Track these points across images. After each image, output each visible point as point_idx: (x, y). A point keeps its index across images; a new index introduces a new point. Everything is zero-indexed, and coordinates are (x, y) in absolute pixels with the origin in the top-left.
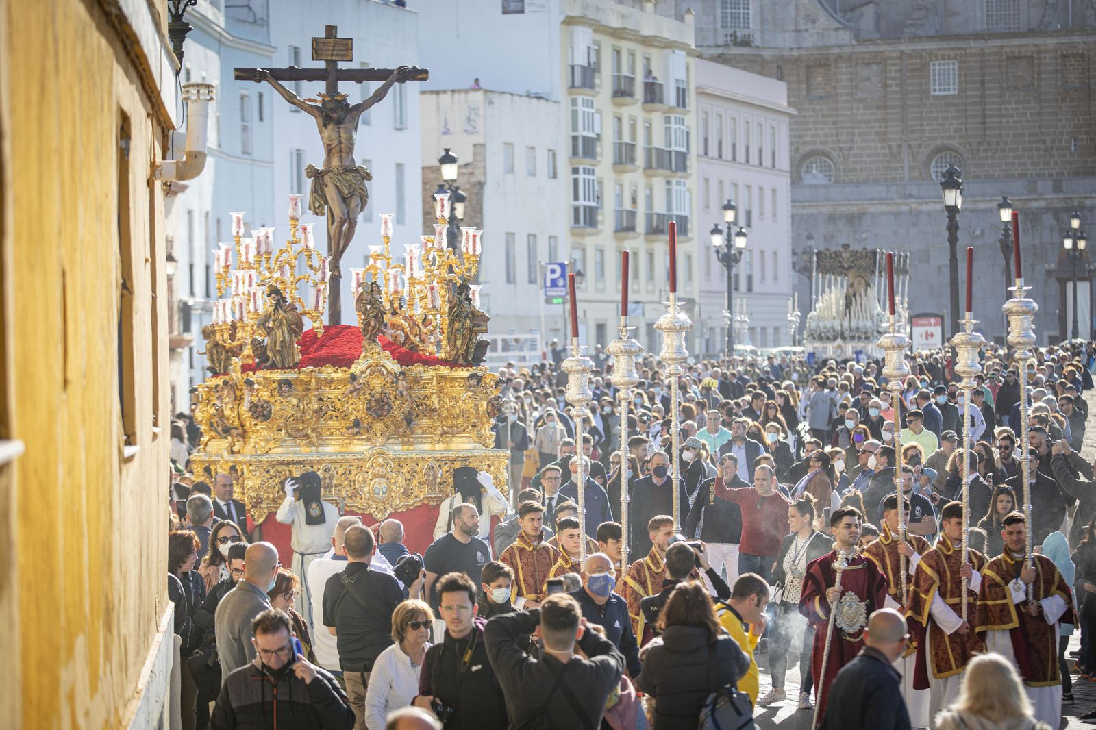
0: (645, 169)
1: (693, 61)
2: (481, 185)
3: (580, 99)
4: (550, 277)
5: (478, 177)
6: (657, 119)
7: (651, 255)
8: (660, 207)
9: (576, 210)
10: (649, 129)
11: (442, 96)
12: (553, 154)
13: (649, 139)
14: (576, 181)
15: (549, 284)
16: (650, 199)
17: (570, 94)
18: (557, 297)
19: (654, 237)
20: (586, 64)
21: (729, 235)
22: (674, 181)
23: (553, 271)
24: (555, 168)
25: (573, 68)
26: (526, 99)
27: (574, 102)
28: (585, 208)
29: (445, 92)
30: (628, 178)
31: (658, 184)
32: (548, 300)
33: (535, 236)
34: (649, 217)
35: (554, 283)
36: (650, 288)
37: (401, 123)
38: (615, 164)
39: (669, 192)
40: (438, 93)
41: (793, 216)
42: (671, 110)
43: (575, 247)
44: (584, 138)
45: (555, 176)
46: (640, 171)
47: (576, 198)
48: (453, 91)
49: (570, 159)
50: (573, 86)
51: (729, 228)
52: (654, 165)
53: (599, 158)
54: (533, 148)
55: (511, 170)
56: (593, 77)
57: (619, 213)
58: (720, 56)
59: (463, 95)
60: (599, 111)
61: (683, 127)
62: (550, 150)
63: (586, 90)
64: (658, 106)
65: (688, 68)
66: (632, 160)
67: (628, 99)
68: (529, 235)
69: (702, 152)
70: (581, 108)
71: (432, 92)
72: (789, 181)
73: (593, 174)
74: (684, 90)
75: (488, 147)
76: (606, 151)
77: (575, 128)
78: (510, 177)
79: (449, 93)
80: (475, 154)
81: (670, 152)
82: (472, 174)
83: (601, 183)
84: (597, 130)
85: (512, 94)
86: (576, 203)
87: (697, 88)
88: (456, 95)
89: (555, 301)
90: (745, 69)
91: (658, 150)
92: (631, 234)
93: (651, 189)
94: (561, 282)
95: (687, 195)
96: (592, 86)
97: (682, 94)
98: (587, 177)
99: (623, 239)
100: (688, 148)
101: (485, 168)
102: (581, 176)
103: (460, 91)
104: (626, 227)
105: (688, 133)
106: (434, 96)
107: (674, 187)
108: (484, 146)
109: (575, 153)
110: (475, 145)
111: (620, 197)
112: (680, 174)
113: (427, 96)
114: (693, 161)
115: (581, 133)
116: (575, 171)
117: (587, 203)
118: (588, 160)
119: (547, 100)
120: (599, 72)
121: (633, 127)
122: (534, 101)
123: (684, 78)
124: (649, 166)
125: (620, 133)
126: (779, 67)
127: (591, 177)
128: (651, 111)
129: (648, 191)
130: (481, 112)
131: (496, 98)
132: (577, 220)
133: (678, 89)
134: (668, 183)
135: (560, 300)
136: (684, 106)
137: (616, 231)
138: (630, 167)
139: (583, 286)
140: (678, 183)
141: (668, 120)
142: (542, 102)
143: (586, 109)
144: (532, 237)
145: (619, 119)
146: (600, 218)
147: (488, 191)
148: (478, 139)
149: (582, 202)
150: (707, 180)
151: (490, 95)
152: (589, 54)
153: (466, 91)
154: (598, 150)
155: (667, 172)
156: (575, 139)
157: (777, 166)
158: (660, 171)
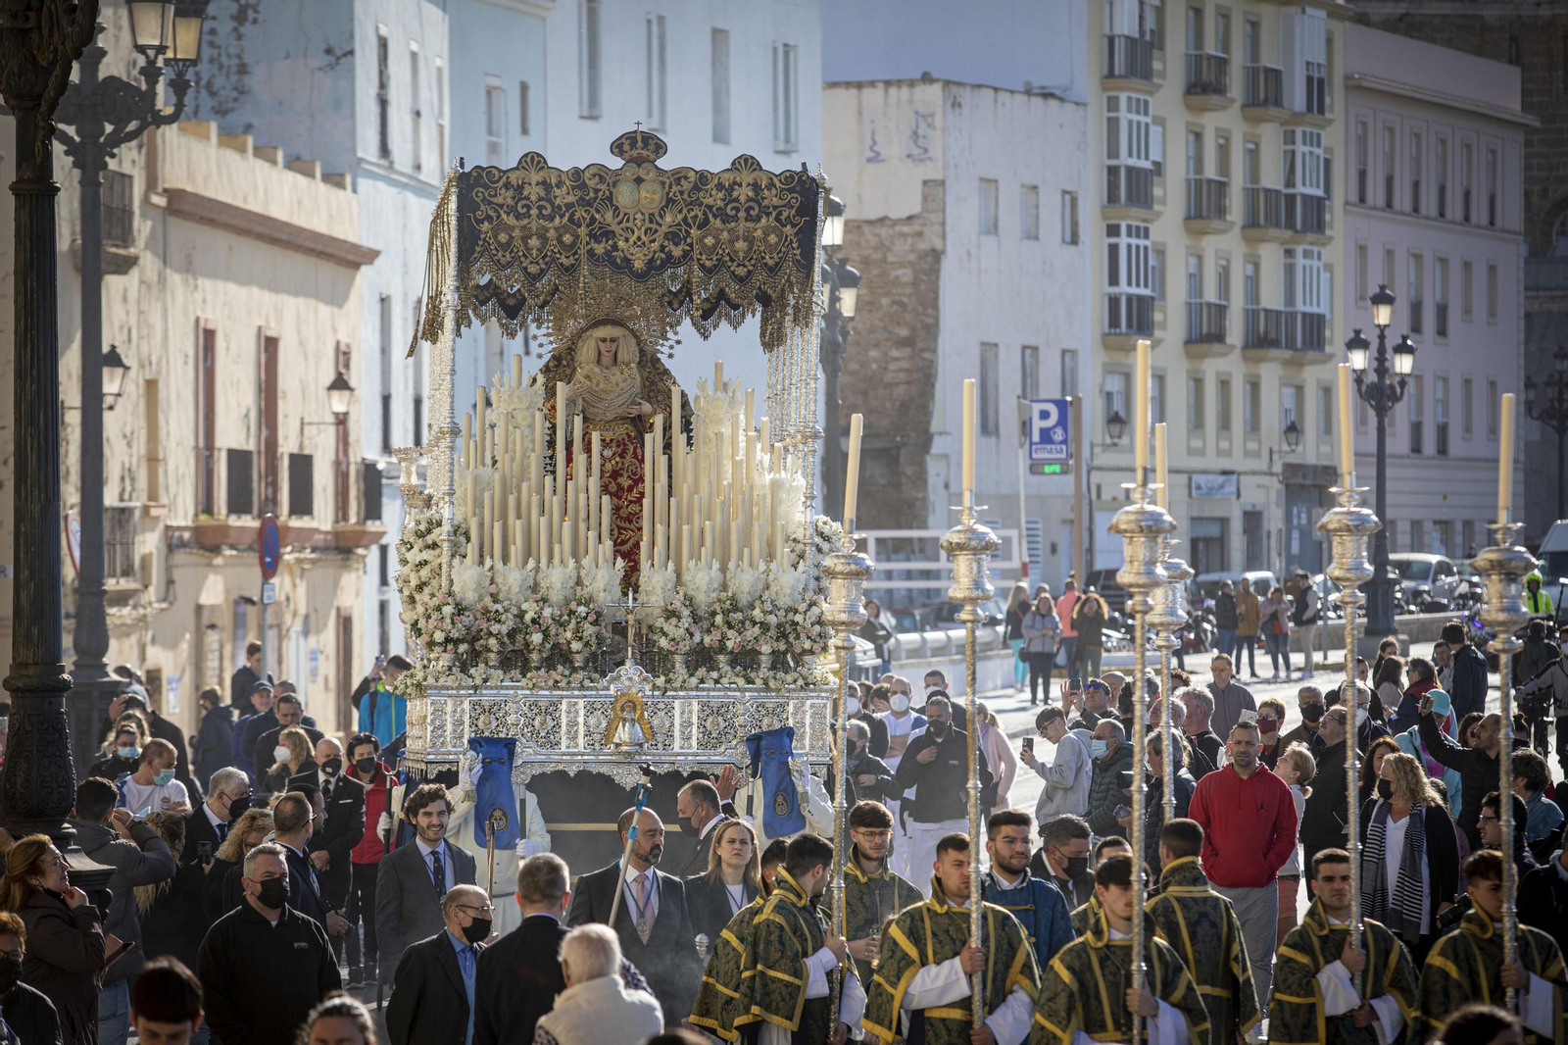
0: (1244, 227)
1: (1340, 28)
2: (937, 255)
3: (1123, 97)
4: (1038, 424)
5: (932, 240)
6: (1270, 136)
7: (1254, 386)
8: (1271, 298)
9: (1114, 301)
10: (1253, 156)
11: (867, 92)
12: (1072, 200)
13: (1254, 172)
14: (1113, 250)
15: (1036, 437)
16: (1253, 283)
17: (1104, 89)
18: (1051, 462)
19: (1261, 352)
20: (1136, 35)
21: (1382, 350)
22: (1299, 250)
23: (1045, 415)
24: (1075, 224)
25: (1111, 40)
26: (1021, 99)
27: (1113, 104)
28: (1130, 298)
29: (872, 84)
30: (1211, 244)
31: (1271, 256)
32: (1035, 468)
33: (1035, 349)
34: (1251, 316)
35: (1046, 436)
36: (1252, 446)
37: (787, 141)
38: (1188, 218)
39: (1290, 270)
40: (859, 86)
41: (1528, 316)
42: (1296, 118)
43: (1108, 370)
44: (1130, 170)
45: (1074, 240)
46: (1236, 232)
47: (1114, 280)
48: (888, 83)
49: (1103, 208)
50: (1111, 74)
51: (1382, 337)
52: (1262, 221)
53: (1157, 207)
54: (1035, 188)
55: (992, 228)
56: (1149, 59)
57: (1195, 310)
58: (1401, 18)
59: (905, 90)
60: (1160, 121)
61: (1319, 152)
62: (1065, 192)
63: (1136, 82)
64: (1272, 111)
65: (1329, 41)
66: (1221, 211)
67: (1214, 99)
68: (1024, 348)
69: (1354, 197)
70: (1124, 115)
71: (848, 85)
72: (1523, 250)
73: (1147, 236)
74: (1321, 82)
75: (948, 184)
76: (1172, 196)
77: (1113, 153)
78: (991, 240)
79: (881, 86)
80: (925, 198)
81: (1291, 198)
82: (920, 234)
83: (1161, 253)
84: (1155, 155)
85: (996, 90)
86: (1114, 290)
87: (1348, 78)
88: (893, 91)
89: (1047, 469)
90: (1449, 43)
91: (1267, 191)
92: (1216, 347)
93: (1257, 265)
94: (1059, 435)
95: (1325, 275)
96: (1147, 74)
97: (1317, 88)
98: (1134, 241)
99: (1203, 356)
100: (1328, 189)
101: (943, 224)
102: (1123, 241)
103: (899, 83)
104: (1206, 333)
105: (1327, 162)
106: (853, 92)
107: (1300, 261)
108: (943, 183)
109: (1112, 197)
110: (925, 183)
111: (1196, 280)
112: (1310, 237)
113: (841, 92)
114: (1337, 216)
115: (1125, 160)
116: (1113, 231)
117: (1134, 290)
118: (1135, 211)
119: (1061, 100)
120: (1161, 48)
121: (1224, 151)
122: (1037, 101)
123: (1322, 61)
124: (1252, 223)
125: (1198, 161)
126: (1513, 39)
127: (1142, 242)
128: (1259, 120)
129: (1250, 269)
130: (938, 121)
131: (966, 96)
132: (1114, 321)
133: (1310, 79)
134: (1289, 253)
135: (1057, 468)
136: (1321, 111)
137: (1188, 342)
138: (1215, 224)
139: (1125, 440)
140: (1307, 254)
141: (1290, 138)
142: (1053, 103)
143: (1135, 117)
144: (1030, 351)
145: (1198, 136)
146: (1158, 317)
147: (948, 265)
148: (933, 172)
149: (1124, 288)
150: (1362, 249)
151: (954, 89)
152: (1141, 18)
153: (912, 83)
154: (1157, 192)
155: (1288, 234)
156: (1113, 171)
157: (1499, 223)
158: (1273, 232)
